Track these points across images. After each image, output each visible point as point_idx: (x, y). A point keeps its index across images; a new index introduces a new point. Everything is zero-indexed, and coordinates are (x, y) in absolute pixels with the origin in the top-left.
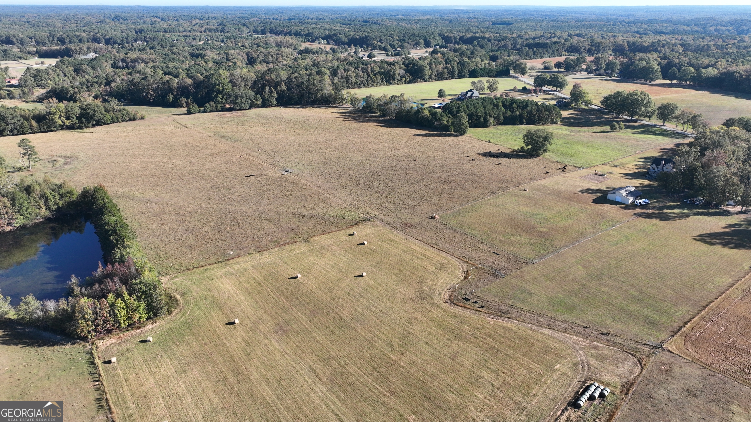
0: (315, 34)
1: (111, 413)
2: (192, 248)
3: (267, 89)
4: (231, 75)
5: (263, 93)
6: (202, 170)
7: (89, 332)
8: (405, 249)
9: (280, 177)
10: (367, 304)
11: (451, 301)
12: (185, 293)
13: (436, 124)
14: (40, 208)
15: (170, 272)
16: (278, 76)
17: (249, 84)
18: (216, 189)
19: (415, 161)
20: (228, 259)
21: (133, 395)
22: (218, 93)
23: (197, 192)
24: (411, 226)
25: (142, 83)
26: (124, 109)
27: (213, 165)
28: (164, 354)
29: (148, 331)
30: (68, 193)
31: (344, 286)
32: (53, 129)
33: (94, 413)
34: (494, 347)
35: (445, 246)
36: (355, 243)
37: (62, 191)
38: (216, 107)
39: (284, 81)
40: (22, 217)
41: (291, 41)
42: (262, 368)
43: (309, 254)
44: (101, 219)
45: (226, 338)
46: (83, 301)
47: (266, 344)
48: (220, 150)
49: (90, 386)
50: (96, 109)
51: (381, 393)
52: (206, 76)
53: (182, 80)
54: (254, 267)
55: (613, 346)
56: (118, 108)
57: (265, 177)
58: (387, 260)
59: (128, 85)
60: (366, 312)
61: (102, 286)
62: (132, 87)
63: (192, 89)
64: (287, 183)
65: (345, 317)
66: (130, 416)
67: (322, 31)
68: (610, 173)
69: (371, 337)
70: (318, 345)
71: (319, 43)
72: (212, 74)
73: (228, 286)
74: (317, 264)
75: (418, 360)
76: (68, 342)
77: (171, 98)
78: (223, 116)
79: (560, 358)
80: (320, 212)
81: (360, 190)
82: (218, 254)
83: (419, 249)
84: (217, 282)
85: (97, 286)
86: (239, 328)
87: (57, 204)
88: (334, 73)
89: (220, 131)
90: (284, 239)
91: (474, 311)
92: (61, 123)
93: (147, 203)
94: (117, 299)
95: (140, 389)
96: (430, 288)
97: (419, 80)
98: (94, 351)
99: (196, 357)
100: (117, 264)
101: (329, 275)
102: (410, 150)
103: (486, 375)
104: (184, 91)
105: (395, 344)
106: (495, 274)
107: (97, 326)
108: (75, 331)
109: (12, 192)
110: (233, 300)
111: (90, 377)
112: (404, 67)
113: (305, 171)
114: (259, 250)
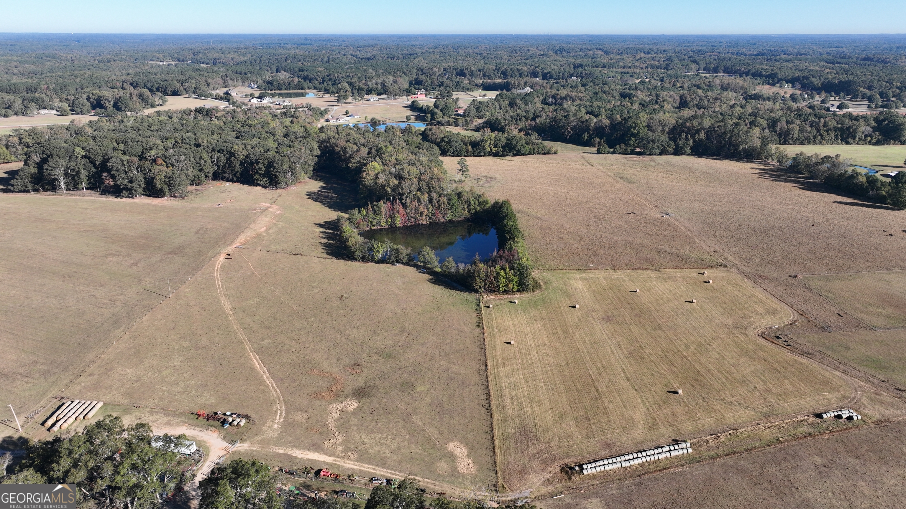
0: (780, 76)
1: (484, 330)
2: (562, 256)
3: (683, 136)
4: (651, 119)
5: (678, 140)
6: (591, 202)
8: (746, 294)
9: (658, 218)
10: (685, 320)
11: (762, 336)
12: (547, 283)
13: (871, 193)
14: (464, 210)
15: (541, 268)
16: (700, 123)
17: (667, 129)
18: (597, 218)
19: (813, 225)
20: (587, 269)
21: (498, 326)
22: (631, 136)
23: (581, 219)
24: (766, 278)
25: (563, 121)
26: (541, 143)
27: (602, 200)
28: (522, 311)
29: (516, 297)
30: (484, 202)
31: (671, 305)
32: (482, 154)
33: (474, 327)
34: (776, 369)
35: (789, 300)
36: (701, 280)
37: (481, 200)
38: (626, 149)
39: (704, 129)
40: (452, 214)
41: (741, 83)
42: (583, 334)
43: (655, 279)
44: (502, 222)
46: (481, 265)
47: (592, 323)
48: (613, 189)
49: (475, 315)
50: (519, 141)
51: (663, 368)
52: (625, 118)
53: (601, 120)
54: (605, 278)
56: (537, 141)
57: (644, 216)
58: (723, 297)
59: (551, 121)
60: (680, 324)
61: (494, 263)
62: (554, 123)
63: (607, 130)
64: (662, 224)
65: (660, 323)
66: (494, 334)
67: (791, 72)
69: (674, 339)
70: (631, 333)
71: (781, 87)
72: (632, 117)
74: (658, 287)
75: (704, 360)
76: (466, 291)
77: (586, 137)
78: (630, 159)
79: (833, 388)
80: (682, 251)
81: (732, 241)
82: (581, 264)
83: (760, 296)
84: (572, 282)
85: (490, 261)
86: (578, 311)
87: (475, 209)
88: (773, 124)
89: (621, 172)
90: (639, 265)
91: (779, 346)
92: (489, 150)
93: (538, 220)
94: (501, 270)
95: (502, 324)
96: (749, 323)
97: (892, 142)
98: (481, 299)
99: (542, 318)
100: (506, 252)
101: (664, 296)
102: (815, 215)
103: (755, 381)
104: (599, 131)
105: (692, 348)
106: (824, 329)
107: (486, 284)
108: (472, 284)
109: (450, 195)
110: (580, 294)
111: (476, 311)
112: (874, 124)
113: (685, 217)
114: (614, 269)
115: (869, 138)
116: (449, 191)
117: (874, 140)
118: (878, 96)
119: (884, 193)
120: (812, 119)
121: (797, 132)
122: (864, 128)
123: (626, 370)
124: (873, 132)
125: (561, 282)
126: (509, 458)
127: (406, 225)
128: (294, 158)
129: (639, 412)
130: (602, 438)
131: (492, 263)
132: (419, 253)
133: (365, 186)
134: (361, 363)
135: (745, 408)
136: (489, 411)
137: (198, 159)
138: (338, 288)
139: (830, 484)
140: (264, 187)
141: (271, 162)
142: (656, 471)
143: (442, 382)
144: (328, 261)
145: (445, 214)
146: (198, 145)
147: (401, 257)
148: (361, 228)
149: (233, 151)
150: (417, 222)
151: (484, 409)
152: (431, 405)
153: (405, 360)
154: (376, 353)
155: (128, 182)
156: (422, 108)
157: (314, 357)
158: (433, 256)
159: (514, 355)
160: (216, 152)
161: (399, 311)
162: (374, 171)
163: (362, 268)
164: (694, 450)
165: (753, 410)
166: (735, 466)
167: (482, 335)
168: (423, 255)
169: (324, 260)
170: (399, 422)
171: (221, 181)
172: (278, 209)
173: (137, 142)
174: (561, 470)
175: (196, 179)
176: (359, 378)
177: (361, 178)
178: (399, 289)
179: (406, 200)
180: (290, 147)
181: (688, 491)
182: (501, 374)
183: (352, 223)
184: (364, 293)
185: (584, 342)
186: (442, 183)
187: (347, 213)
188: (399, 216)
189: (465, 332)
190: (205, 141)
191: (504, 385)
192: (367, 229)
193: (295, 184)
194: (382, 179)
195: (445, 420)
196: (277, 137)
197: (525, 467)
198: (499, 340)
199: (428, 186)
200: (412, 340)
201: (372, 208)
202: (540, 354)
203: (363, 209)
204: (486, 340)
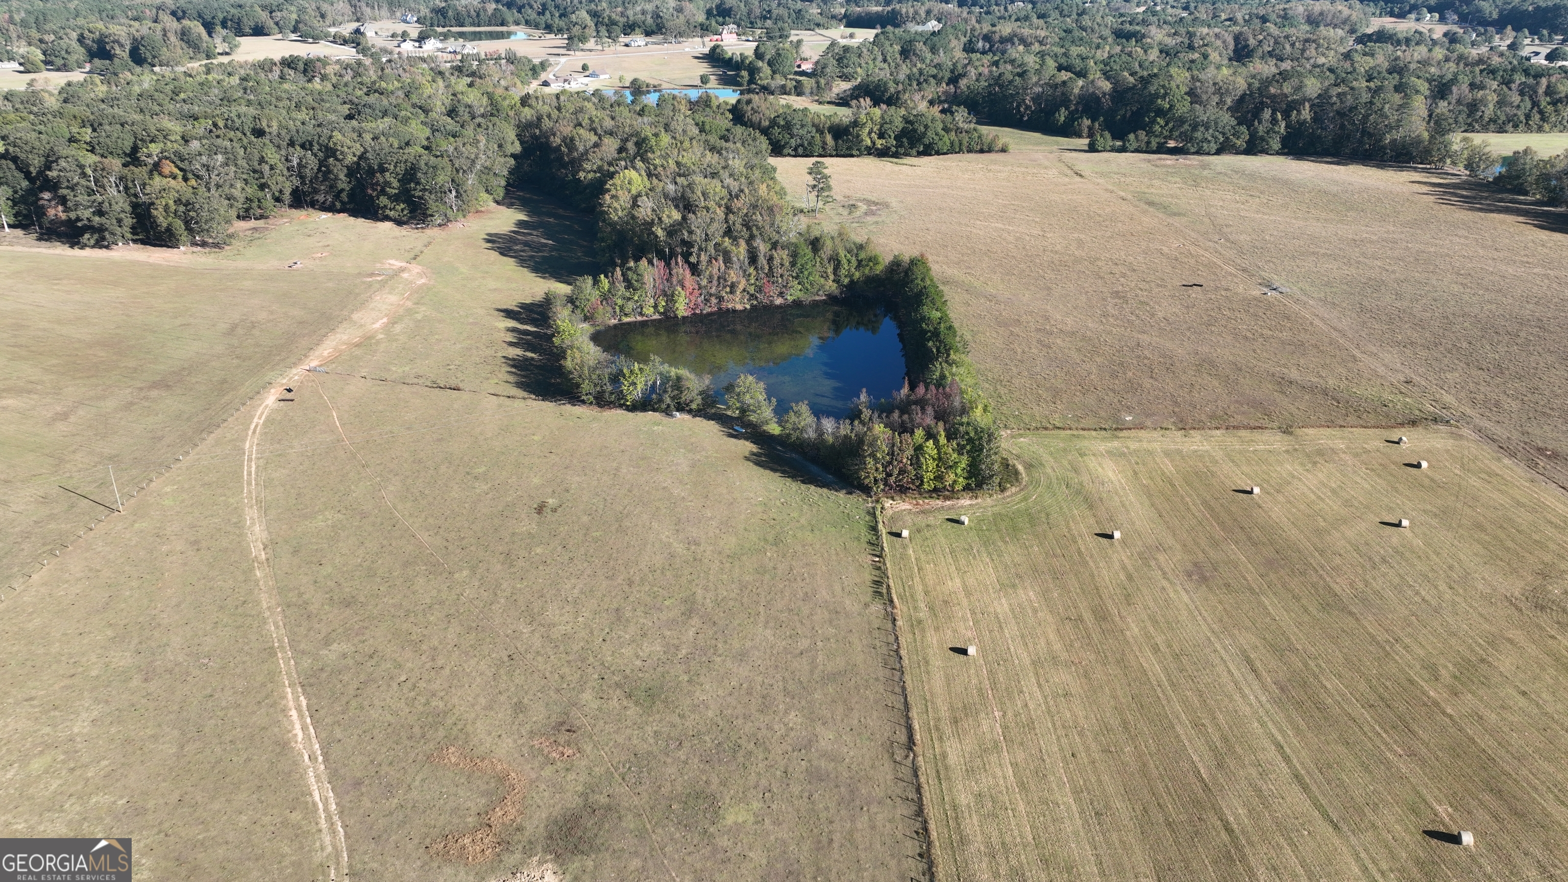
1: (894, 607)
2: (1056, 394)
3: (1267, 114)
5: (1256, 123)
6: (1098, 259)
7: (876, 480)
8: (1523, 500)
9: (1255, 299)
10: (1397, 580)
12: (1032, 465)
14: (826, 278)
15: (1013, 425)
16: (1299, 88)
17: (1229, 101)
18: (1120, 298)
20: (1120, 428)
21: (926, 593)
22: (1157, 115)
23: (1083, 298)
24: (1555, 456)
25: (1016, 83)
26: (975, 130)
27: (1122, 253)
28: (983, 549)
29: (962, 507)
30: (870, 260)
31: (1350, 534)
32: (854, 152)
33: (868, 599)
36: (1398, 460)
37: (862, 255)
38: (1148, 143)
39: (1310, 100)
40: (800, 287)
41: (1346, 12)
42: (1148, 624)
43: (1286, 456)
44: (916, 311)
45: (1091, 557)
46: (879, 429)
47: (1164, 588)
48: (1140, 228)
49: (868, 559)
50: (929, 124)
51: (1386, 744)
52: (1141, 77)
53: (1093, 81)
54: (1167, 454)
56: (966, 126)
57: (1223, 293)
58: (1468, 511)
59: (990, 85)
60: (1389, 594)
61: (905, 417)
62: (997, 89)
63: (1106, 102)
64: (1268, 313)
65: (1337, 589)
66: (920, 622)
69: (1387, 641)
70: (1268, 620)
71: (1418, 20)
72: (1155, 75)
73: (1110, 474)
74: (1300, 480)
75: (1491, 717)
76: (841, 488)
77: (1062, 116)
78: (1158, 163)
80: (1331, 382)
81: (1440, 356)
82: (1103, 414)
84: (1092, 463)
85: (896, 415)
86: (1119, 548)
87: (850, 276)
88: (1441, 90)
89: (1146, 190)
90: (1239, 417)
92: (869, 143)
93: (990, 301)
94: (927, 440)
95: (938, 588)
98: (878, 513)
99: (1035, 570)
100: (932, 387)
101: (1322, 505)
104: (1090, 105)
105: (1443, 672)
108: (857, 472)
109: (795, 245)
110: (1116, 498)
111: (869, 549)
113: (1315, 295)
114: (1183, 427)
116: (792, 237)
120: (1519, 78)
121: (1491, 106)
123: (1288, 750)
125: (1065, 463)
127: (698, 311)
128: (463, 160)
131: (903, 421)
132: (730, 388)
133: (610, 224)
134: (578, 723)
137: (256, 163)
138: (536, 481)
140: (399, 223)
141: (411, 169)
143: (796, 789)
144: (519, 404)
145: (785, 287)
146: (259, 133)
147: (685, 397)
148: (599, 319)
149: (331, 145)
150: (724, 305)
153: (695, 708)
154: (618, 685)
155: (94, 213)
156: (731, 59)
157: (455, 700)
158: (761, 397)
159: (980, 692)
160: (298, 148)
161: (679, 548)
162: (629, 192)
163: (594, 425)
167: (889, 625)
168: (738, 395)
169: (508, 402)
171: (310, 210)
172: (420, 275)
173: (122, 125)
175: (255, 205)
176: (569, 777)
177: (601, 205)
178: (681, 482)
179: (699, 256)
180: (454, 136)
182: (952, 759)
183: (579, 311)
184: (597, 495)
186: (778, 218)
187: (570, 284)
188: (683, 293)
189: (847, 615)
190: (275, 124)
191: (964, 799)
192: (614, 322)
193: (464, 216)
194: (646, 209)
196: (433, 115)
198: (935, 642)
199: (747, 225)
200: (713, 642)
201: (623, 275)
202: (1047, 691)
203: (602, 276)
204: (902, 640)
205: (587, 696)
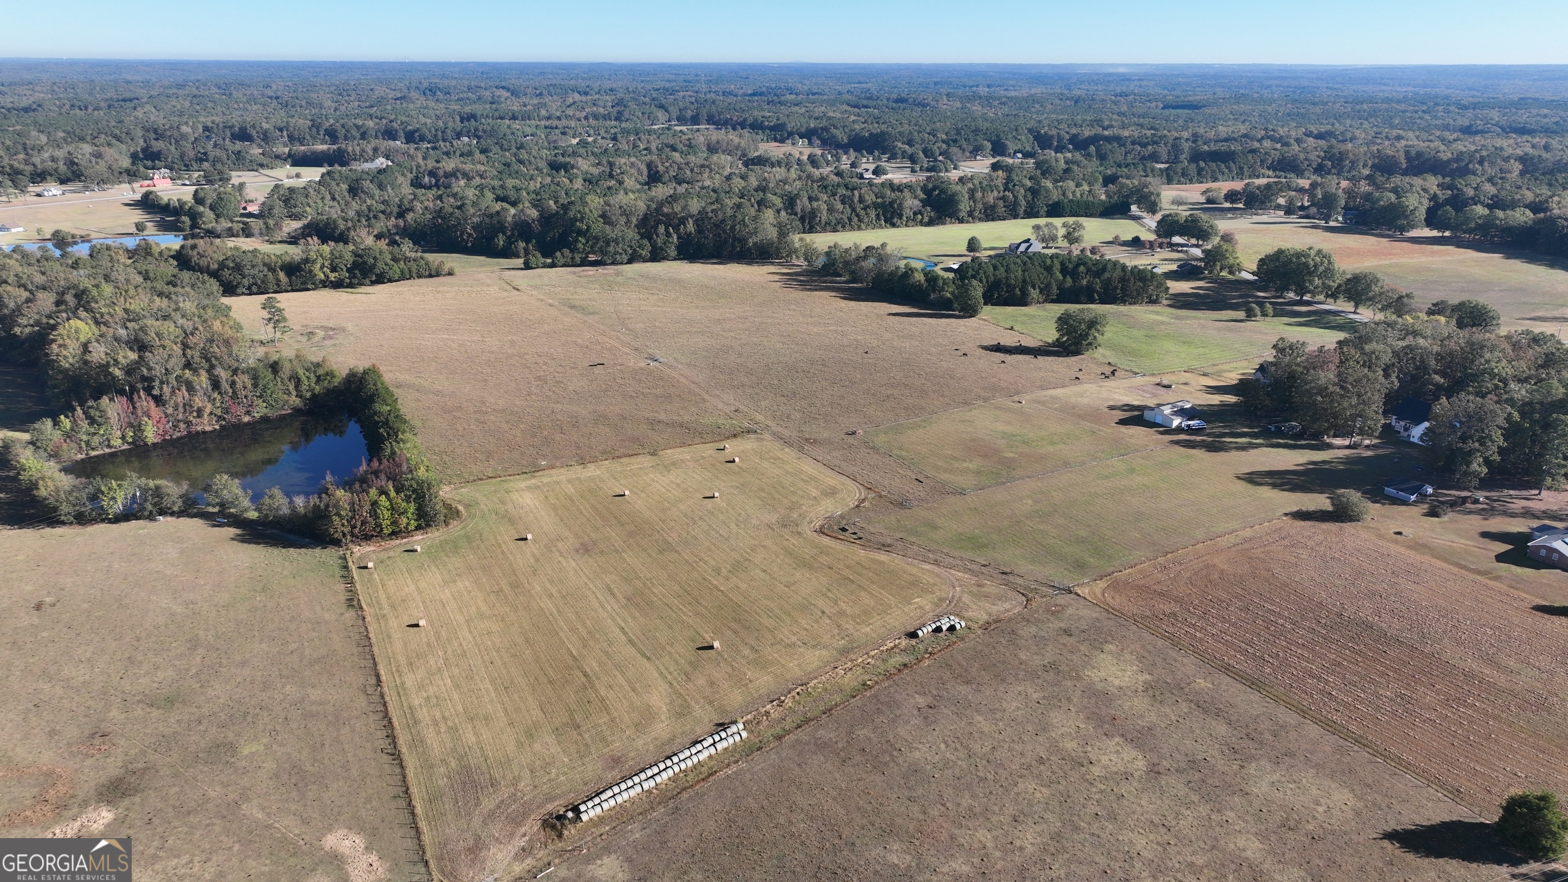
0: (789, 127)
1: (363, 611)
2: (489, 455)
3: (662, 229)
4: (607, 204)
5: (655, 237)
6: (527, 354)
8: (790, 470)
9: (641, 369)
10: (707, 528)
11: (821, 531)
12: (470, 506)
13: (932, 296)
14: (289, 394)
15: (456, 481)
16: (684, 208)
17: (634, 220)
18: (541, 381)
19: (867, 353)
20: (537, 470)
21: (389, 598)
22: (578, 235)
23: (513, 384)
24: (815, 441)
25: (456, 215)
26: (422, 258)
27: (546, 347)
28: (432, 564)
29: (415, 541)
30: (327, 374)
31: (682, 507)
32: (309, 286)
33: (343, 611)
34: (848, 579)
35: (851, 469)
36: (722, 460)
37: (321, 371)
38: (573, 258)
39: (692, 216)
40: (265, 404)
41: (736, 140)
42: (547, 583)
43: (651, 469)
44: (371, 409)
45: (511, 553)
46: (340, 493)
47: (559, 562)
48: (561, 327)
49: (341, 587)
50: (378, 256)
52: (563, 205)
53: (522, 210)
54: (570, 481)
55: (1006, 585)
56: (413, 255)
57: (619, 367)
58: (757, 482)
59: (434, 217)
60: (701, 536)
61: (363, 484)
62: (440, 221)
63: (536, 227)
64: (648, 378)
65: (670, 539)
66: (384, 616)
67: (803, 121)
68: (1186, 384)
69: (695, 562)
70: (625, 565)
71: (793, 144)
72: (575, 202)
74: (657, 482)
75: (744, 586)
76: (317, 546)
77: (501, 241)
78: (582, 274)
79: (926, 590)
80: (686, 418)
81: (758, 391)
82: (525, 463)
83: (811, 471)
84: (515, 496)
86: (531, 545)
87: (312, 390)
88: (790, 202)
89: (571, 297)
90: (622, 450)
91: (846, 543)
92: (322, 277)
93: (437, 395)
94: (380, 496)
95: (398, 594)
96: (800, 515)
97: (948, 219)
98: (348, 556)
99: (470, 569)
100: (385, 461)
101: (669, 494)
102: (867, 337)
103: (821, 603)
104: (523, 230)
105: (724, 570)
106: (902, 504)
107: (354, 527)
108: (327, 530)
109: (254, 369)
110: (532, 515)
111: (342, 580)
112: (922, 196)
113: (684, 361)
114: (583, 462)
115: (920, 217)
116: (252, 362)
117: (926, 219)
118: (921, 155)
119: (949, 295)
120: (842, 191)
121: (824, 212)
122: (911, 203)
123: (626, 629)
124: (923, 206)
125: (495, 499)
126: (447, 831)
127: (168, 437)
129: (657, 693)
130: (605, 751)
131: (361, 487)
132: (207, 488)
133: (60, 372)
134: (109, 730)
135: (814, 647)
136: (396, 756)
138: (29, 588)
139: (941, 730)
142: (698, 782)
143: (294, 725)
145: (251, 406)
147: (166, 502)
148: (65, 457)
150: (193, 429)
151: (385, 757)
152: (277, 776)
153: (208, 701)
154: (139, 701)
156: (168, 205)
158: (239, 492)
159: (429, 645)
161: (179, 609)
162: (78, 339)
163: (79, 539)
164: (750, 732)
165: (825, 647)
166: (813, 741)
167: (361, 622)
168: (217, 492)
170: (214, 825)
174: (543, 825)
176: (108, 760)
177: (47, 355)
178: (172, 565)
179: (161, 389)
181: (750, 799)
182: (409, 684)
183: (41, 451)
184: (93, 587)
185: (551, 596)
186: (235, 349)
188: (150, 422)
189: (327, 623)
191: (416, 702)
192: (80, 457)
194: (98, 353)
195: (310, 795)
197: (478, 838)
198: (395, 624)
199: (206, 357)
200: (218, 660)
201: (84, 413)
202: (475, 633)
203: (62, 417)
204: (370, 629)
205: (114, 713)
